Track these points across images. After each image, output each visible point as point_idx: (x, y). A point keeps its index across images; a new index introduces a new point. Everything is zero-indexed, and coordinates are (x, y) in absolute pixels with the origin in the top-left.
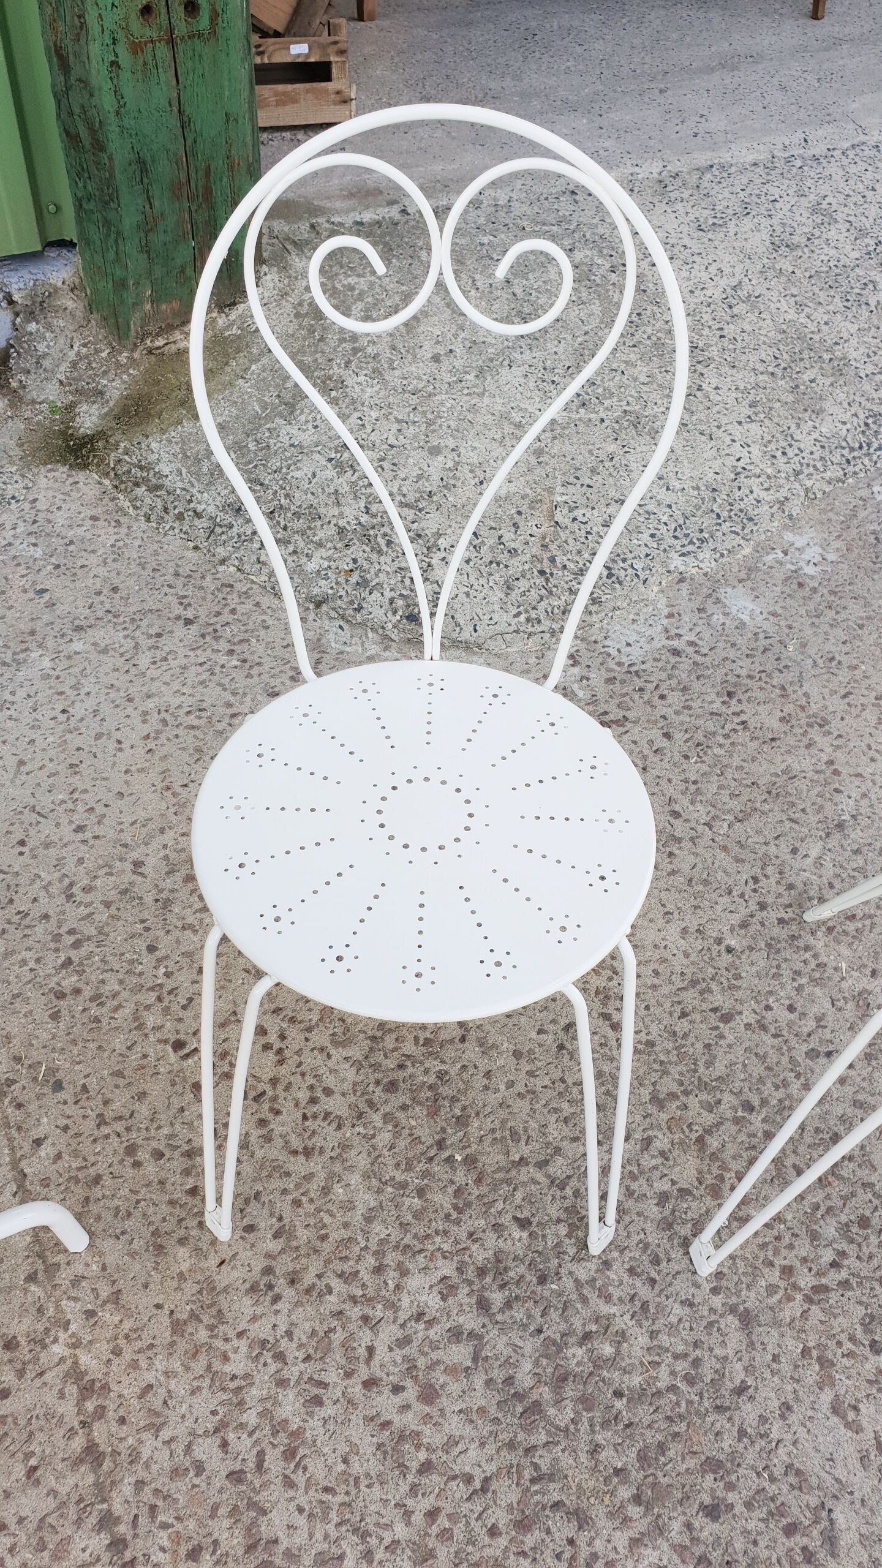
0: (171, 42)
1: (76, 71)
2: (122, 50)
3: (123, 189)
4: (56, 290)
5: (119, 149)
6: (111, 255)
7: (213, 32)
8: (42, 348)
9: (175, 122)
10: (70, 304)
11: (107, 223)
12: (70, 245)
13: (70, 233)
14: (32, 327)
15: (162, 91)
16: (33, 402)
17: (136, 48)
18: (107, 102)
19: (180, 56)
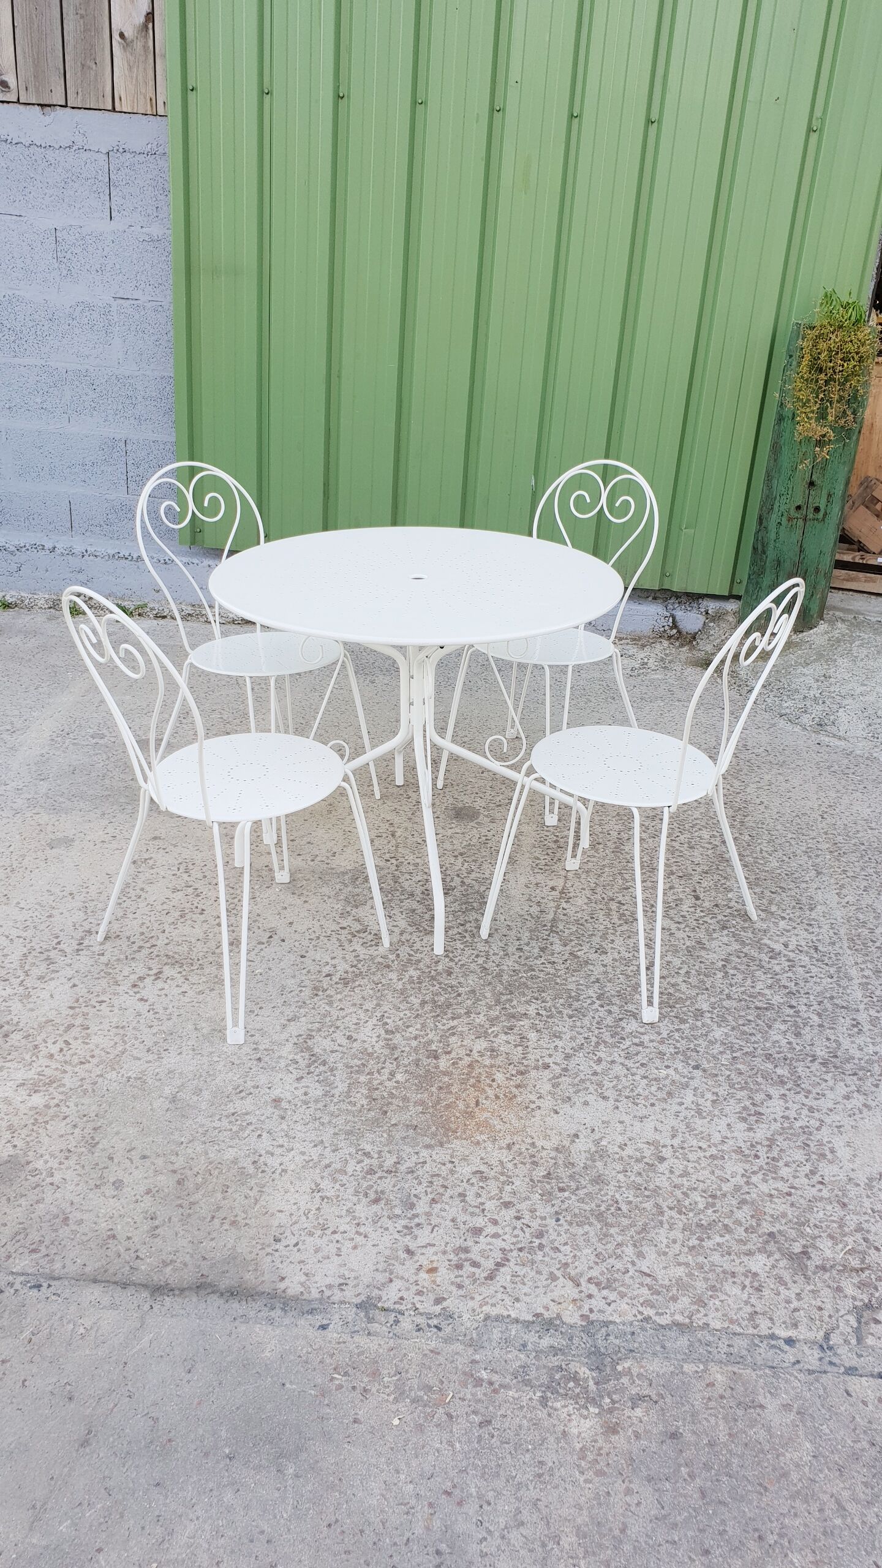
0: (805, 520)
1: (765, 523)
2: (784, 519)
3: (768, 571)
4: (728, 612)
5: (771, 554)
6: (754, 597)
7: (823, 520)
8: (712, 632)
9: (797, 549)
10: (731, 619)
11: (757, 583)
12: (738, 598)
13: (742, 593)
14: (712, 624)
15: (796, 536)
16: (699, 650)
17: (790, 519)
18: (773, 536)
19: (807, 525)
